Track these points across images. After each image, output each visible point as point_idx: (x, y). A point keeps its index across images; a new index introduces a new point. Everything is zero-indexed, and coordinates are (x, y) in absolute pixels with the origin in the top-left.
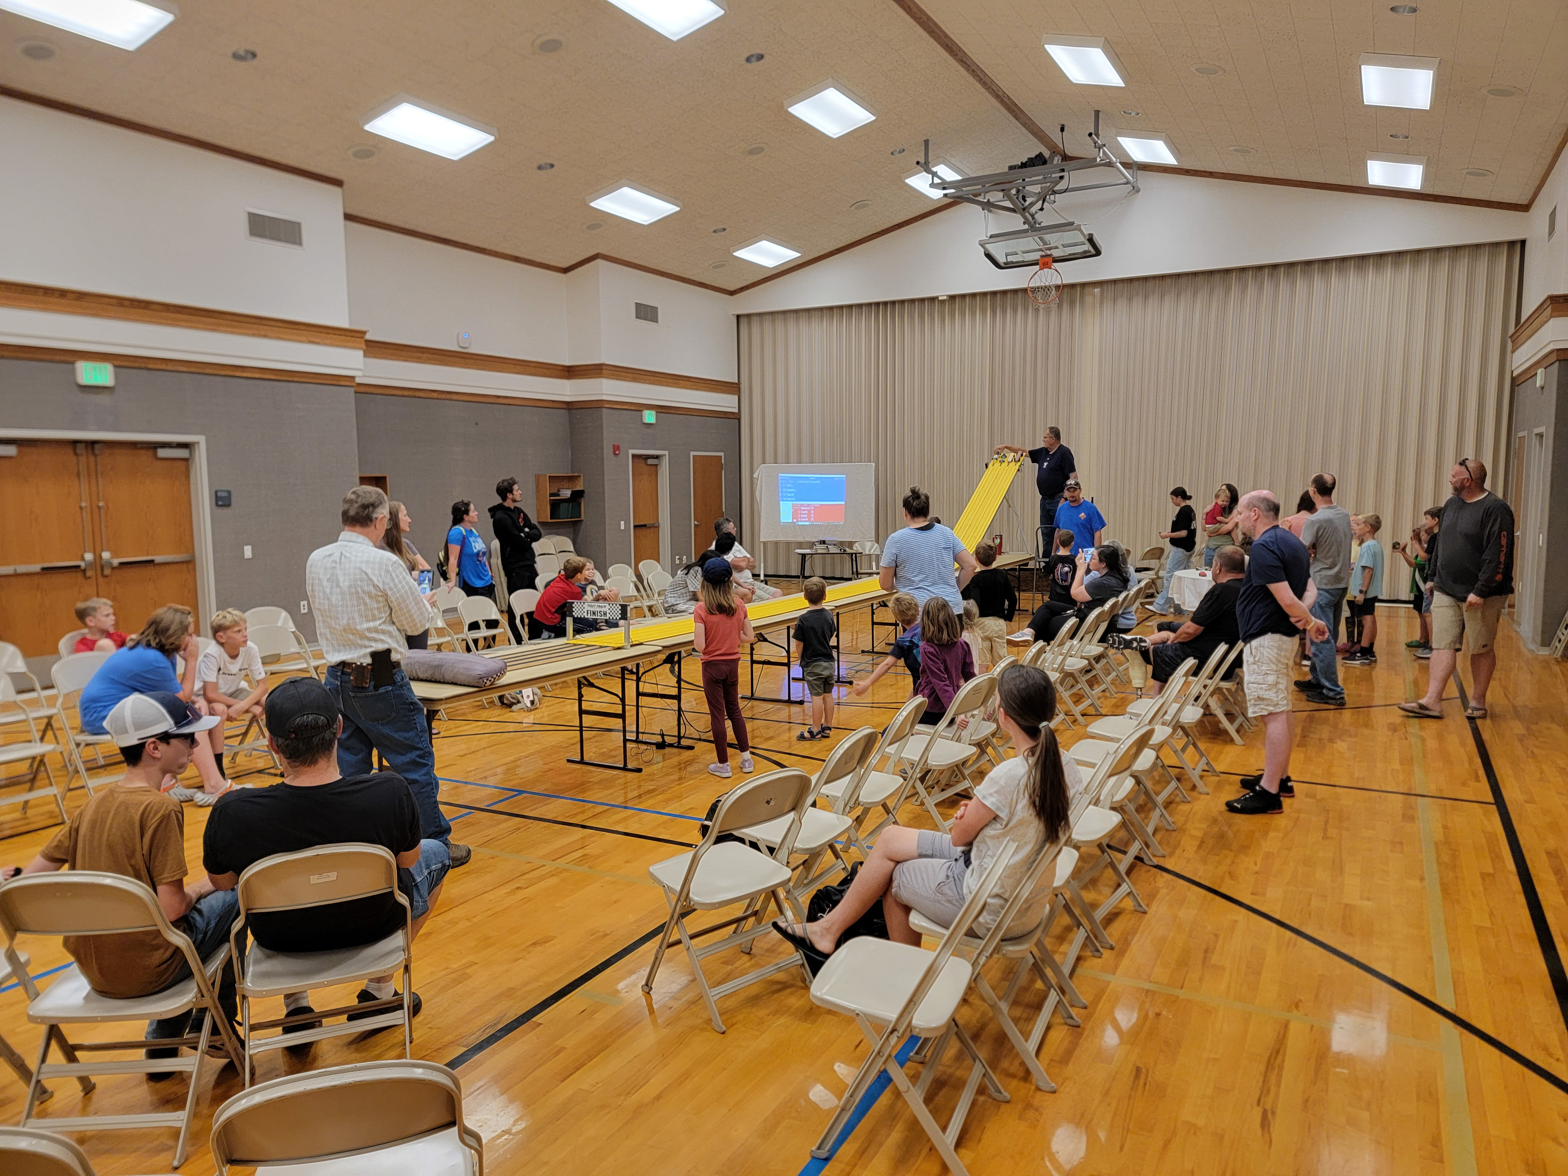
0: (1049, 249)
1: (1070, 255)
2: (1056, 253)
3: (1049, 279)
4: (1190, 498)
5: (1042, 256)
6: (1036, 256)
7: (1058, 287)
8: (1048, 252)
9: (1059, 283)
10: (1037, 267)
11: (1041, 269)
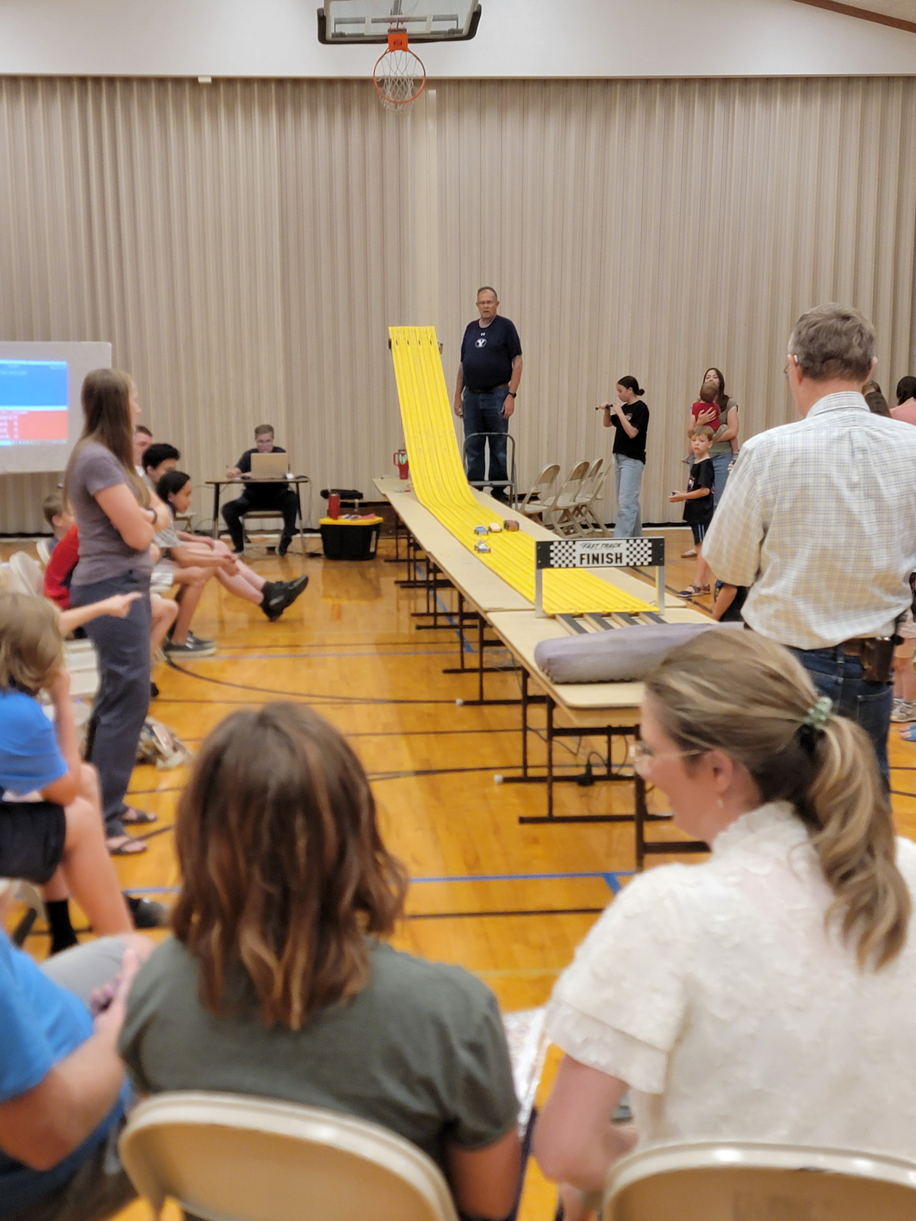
0: (402, 21)
1: (433, 33)
2: (413, 28)
3: (402, 67)
4: (642, 392)
5: (391, 31)
6: (383, 29)
7: (417, 82)
8: (401, 26)
9: (420, 74)
10: (386, 46)
11: (392, 50)
